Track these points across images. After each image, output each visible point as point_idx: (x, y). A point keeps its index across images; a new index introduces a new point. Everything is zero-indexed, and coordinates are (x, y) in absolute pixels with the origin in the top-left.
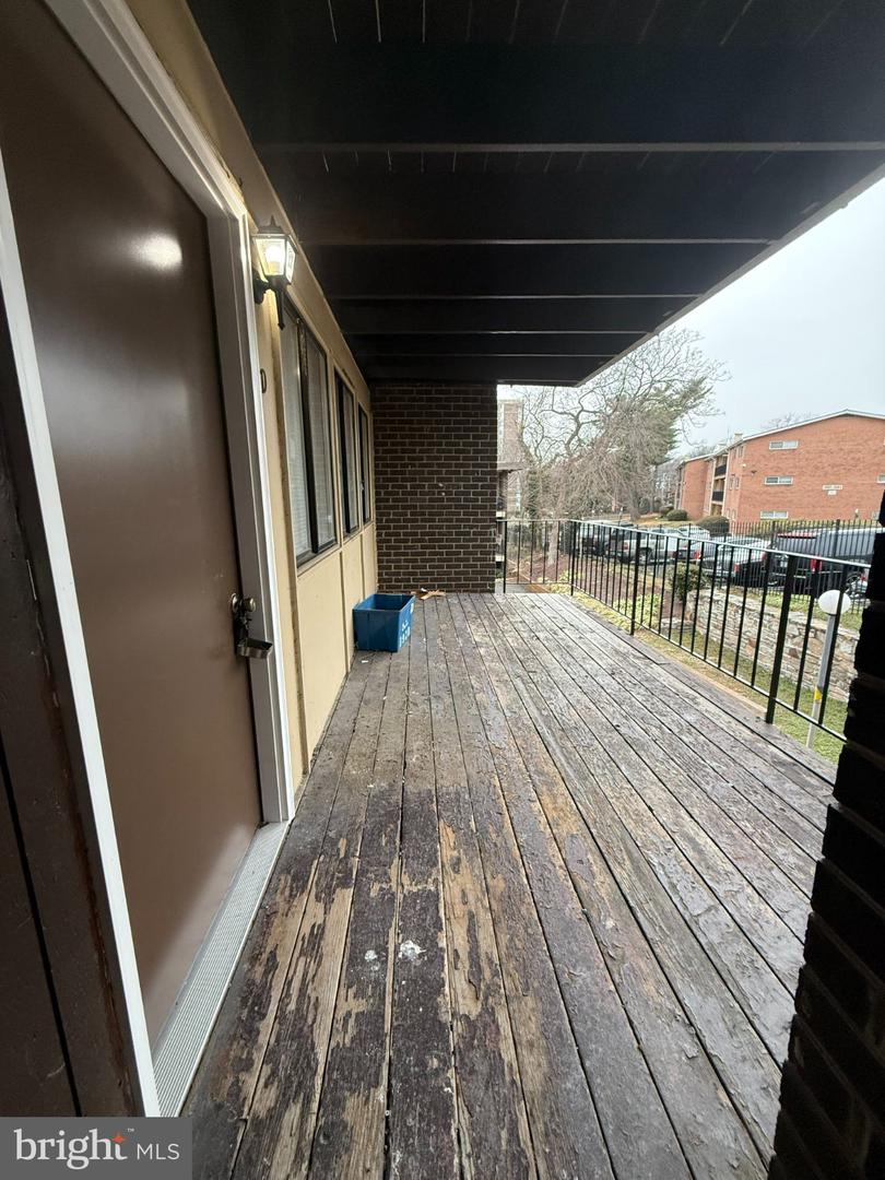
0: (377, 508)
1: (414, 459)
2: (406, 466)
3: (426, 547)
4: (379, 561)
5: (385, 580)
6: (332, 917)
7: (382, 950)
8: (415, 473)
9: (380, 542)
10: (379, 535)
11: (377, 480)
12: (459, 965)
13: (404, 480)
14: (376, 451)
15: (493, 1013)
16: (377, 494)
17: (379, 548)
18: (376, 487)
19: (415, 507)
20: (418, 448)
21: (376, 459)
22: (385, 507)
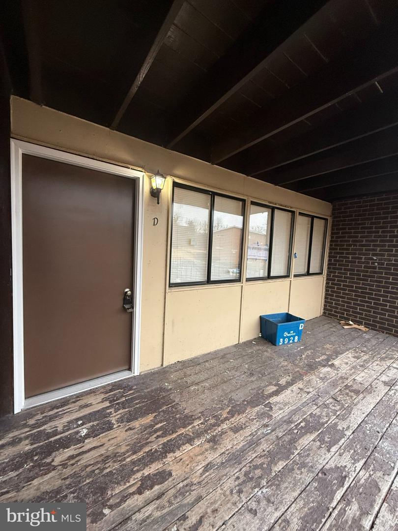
0: (329, 268)
1: (357, 241)
2: (350, 245)
3: (359, 296)
4: (326, 298)
5: (328, 310)
6: (96, 406)
7: (82, 424)
8: (356, 250)
9: (327, 287)
10: (327, 283)
11: (330, 253)
12: (76, 451)
13: (347, 254)
14: (332, 237)
15: (54, 470)
16: (329, 260)
17: (327, 290)
18: (329, 257)
19: (353, 270)
20: (360, 235)
21: (331, 241)
22: (334, 269)
